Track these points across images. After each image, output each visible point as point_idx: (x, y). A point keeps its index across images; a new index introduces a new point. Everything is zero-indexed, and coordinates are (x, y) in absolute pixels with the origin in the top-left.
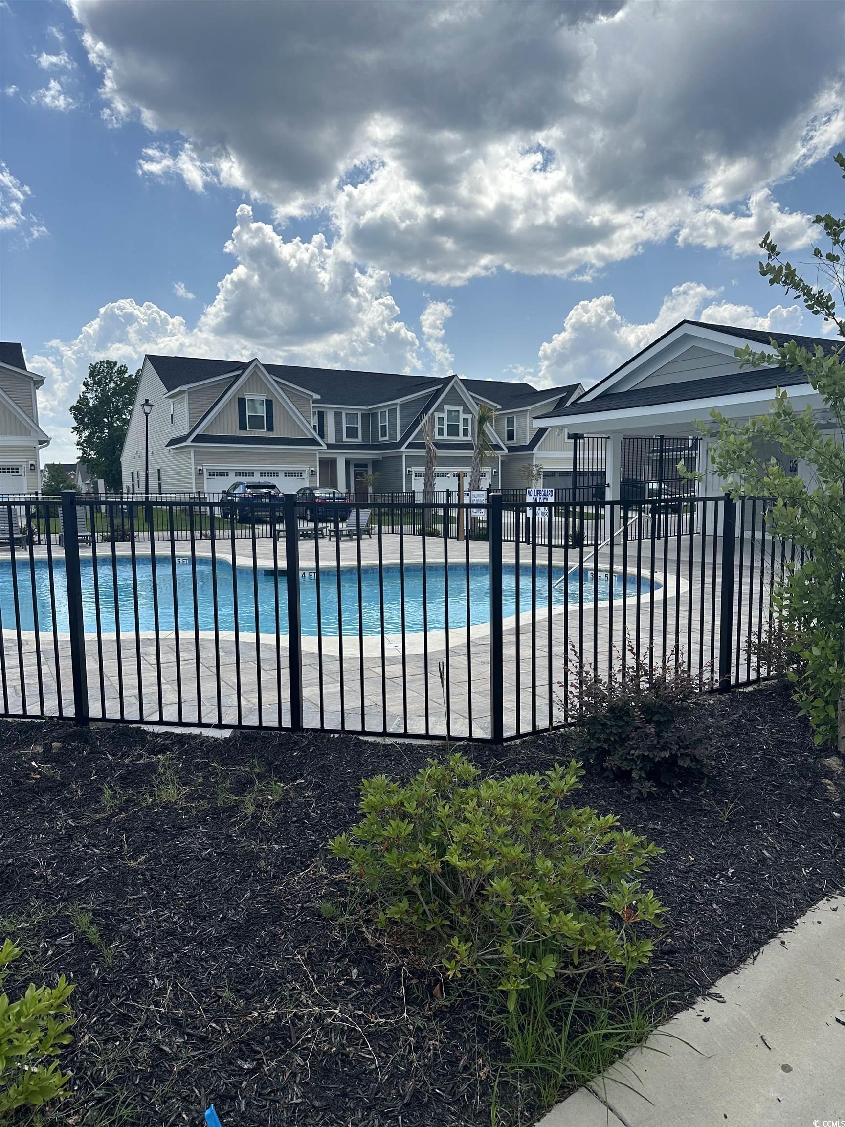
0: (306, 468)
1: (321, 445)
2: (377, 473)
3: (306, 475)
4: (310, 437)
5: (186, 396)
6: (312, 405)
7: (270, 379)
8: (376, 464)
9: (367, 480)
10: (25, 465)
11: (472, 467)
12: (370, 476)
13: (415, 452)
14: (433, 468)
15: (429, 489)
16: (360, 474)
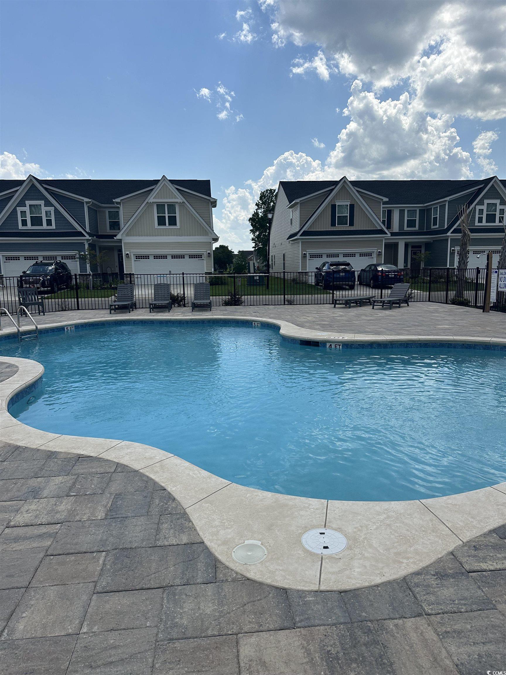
0: (375, 250)
1: (386, 234)
2: (427, 252)
3: (374, 255)
4: (379, 228)
5: (299, 205)
6: (382, 206)
7: (353, 190)
8: (428, 246)
9: (420, 257)
10: (205, 253)
11: (502, 248)
12: (422, 254)
13: (459, 236)
14: (467, 249)
15: (463, 267)
16: (415, 253)
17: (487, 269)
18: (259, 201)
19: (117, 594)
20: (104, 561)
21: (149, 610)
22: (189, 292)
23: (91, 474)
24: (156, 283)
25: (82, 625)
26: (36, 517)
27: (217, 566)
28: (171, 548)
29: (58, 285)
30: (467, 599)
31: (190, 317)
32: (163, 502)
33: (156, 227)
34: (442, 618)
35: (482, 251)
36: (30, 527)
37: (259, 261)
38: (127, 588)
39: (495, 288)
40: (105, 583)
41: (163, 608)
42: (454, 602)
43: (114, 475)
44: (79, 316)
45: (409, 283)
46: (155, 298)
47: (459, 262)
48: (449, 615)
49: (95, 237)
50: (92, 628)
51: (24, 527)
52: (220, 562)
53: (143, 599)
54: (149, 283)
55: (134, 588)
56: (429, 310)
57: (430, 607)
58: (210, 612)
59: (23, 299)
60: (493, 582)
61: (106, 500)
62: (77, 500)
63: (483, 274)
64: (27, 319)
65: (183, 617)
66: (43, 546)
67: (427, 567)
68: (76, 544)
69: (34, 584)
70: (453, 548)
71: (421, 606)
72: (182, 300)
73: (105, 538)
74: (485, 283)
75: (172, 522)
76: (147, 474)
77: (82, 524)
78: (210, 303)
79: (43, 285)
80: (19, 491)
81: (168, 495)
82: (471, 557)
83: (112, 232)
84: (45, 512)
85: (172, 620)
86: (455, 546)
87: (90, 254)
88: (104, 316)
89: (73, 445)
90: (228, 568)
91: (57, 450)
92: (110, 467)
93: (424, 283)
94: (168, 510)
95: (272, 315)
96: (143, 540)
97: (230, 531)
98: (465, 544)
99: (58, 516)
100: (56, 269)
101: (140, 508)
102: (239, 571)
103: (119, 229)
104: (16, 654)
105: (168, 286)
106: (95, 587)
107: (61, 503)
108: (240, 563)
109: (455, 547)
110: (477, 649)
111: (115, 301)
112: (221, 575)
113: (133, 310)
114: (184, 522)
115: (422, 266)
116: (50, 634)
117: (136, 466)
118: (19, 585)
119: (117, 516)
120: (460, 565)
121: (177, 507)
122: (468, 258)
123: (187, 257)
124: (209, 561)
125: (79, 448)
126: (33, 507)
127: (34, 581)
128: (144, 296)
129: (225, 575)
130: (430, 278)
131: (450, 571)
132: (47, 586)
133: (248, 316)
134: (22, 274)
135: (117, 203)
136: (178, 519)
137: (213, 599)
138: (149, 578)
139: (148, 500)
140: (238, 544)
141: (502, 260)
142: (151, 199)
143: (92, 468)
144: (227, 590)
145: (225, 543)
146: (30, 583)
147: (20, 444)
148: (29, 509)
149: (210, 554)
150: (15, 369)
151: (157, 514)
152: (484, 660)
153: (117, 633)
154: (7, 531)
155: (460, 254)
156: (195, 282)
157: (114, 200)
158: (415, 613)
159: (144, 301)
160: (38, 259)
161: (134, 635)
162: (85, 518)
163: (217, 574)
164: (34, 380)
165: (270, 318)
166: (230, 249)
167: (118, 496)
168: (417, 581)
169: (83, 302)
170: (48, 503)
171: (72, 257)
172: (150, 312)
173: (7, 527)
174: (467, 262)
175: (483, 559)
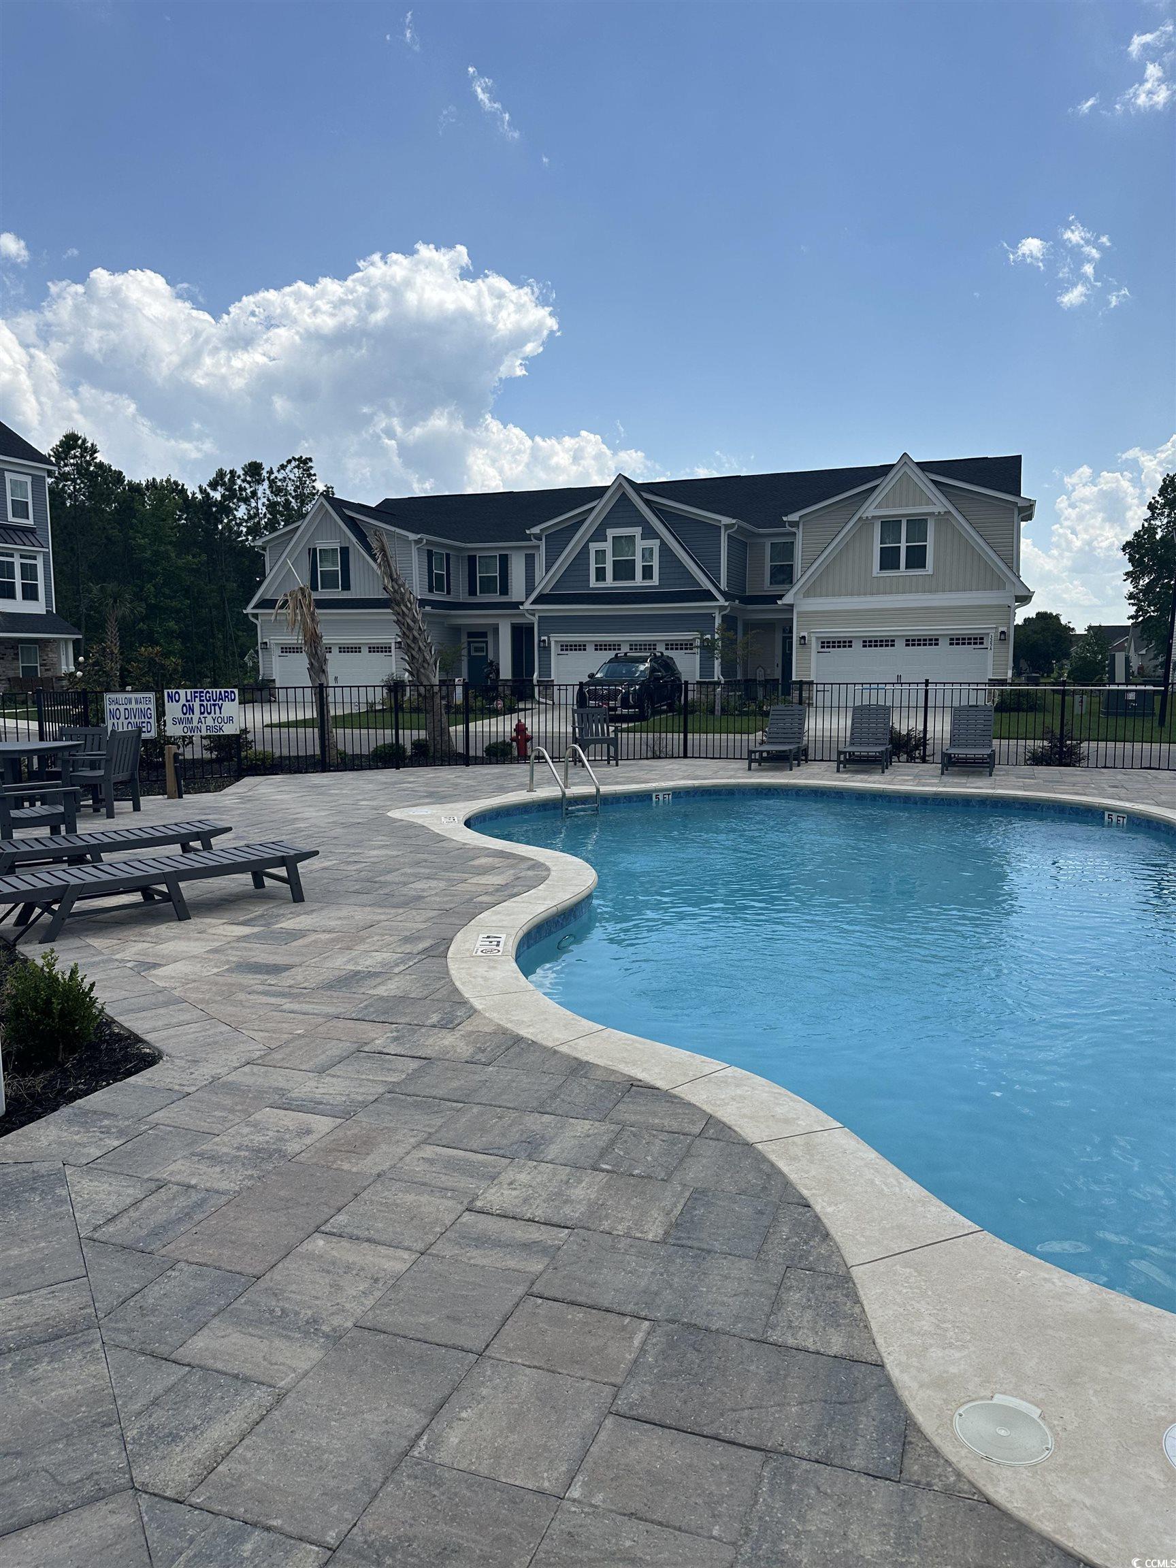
10: (992, 634)
18: (1158, 498)
19: (659, 1430)
20: (644, 1343)
21: (723, 1496)
22: (939, 728)
23: (650, 1128)
24: (858, 703)
25: (573, 1479)
26: (525, 1201)
27: (909, 1439)
28: (801, 1356)
29: (653, 704)
31: (935, 789)
32: (798, 1234)
33: (875, 574)
36: (510, 1221)
37: (1144, 652)
38: (683, 1424)
40: (637, 1397)
41: (756, 1502)
43: (697, 1142)
44: (685, 771)
46: (852, 739)
49: (737, 601)
50: (591, 1494)
51: (498, 1218)
52: (919, 1431)
53: (713, 1464)
54: (843, 704)
55: (697, 1430)
58: (872, 1556)
59: (581, 730)
61: (672, 1199)
62: (612, 1182)
64: (584, 773)
65: (802, 1543)
66: (527, 1270)
68: (593, 1285)
69: (494, 1351)
72: (920, 745)
73: (654, 1288)
75: (812, 1290)
76: (773, 1158)
77: (613, 1241)
78: (992, 756)
79: (625, 704)
80: (503, 1135)
81: (813, 1222)
83: (776, 589)
84: (544, 1196)
85: (774, 1543)
87: (722, 639)
88: (734, 774)
89: (625, 1055)
90: (936, 1452)
91: (591, 1058)
92: (693, 1122)
94: (807, 1259)
95: (1163, 797)
96: (737, 1318)
97: (958, 1355)
99: (567, 1209)
100: (653, 670)
101: (744, 1237)
102: (966, 1472)
103: (791, 582)
104: (435, 1496)
105: (886, 711)
106: (615, 1397)
107: (580, 1181)
108: (971, 1452)
111: (762, 743)
112: (916, 1467)
113: (799, 765)
114: (841, 1299)
116: (505, 1477)
117: (751, 1132)
118: (468, 1345)
119: (690, 1243)
121: (830, 1256)
123: (944, 643)
124: (890, 1419)
125: (634, 1063)
126: (523, 1177)
127: (495, 1345)
128: (827, 734)
129: (926, 1469)
132: (518, 1364)
133: (1093, 795)
134: (586, 679)
135: (795, 524)
136: (829, 1288)
137: (885, 1525)
138: (736, 1416)
139: (765, 1221)
140: (974, 1396)
142: (869, 510)
143: (655, 1114)
144: (925, 1512)
145: (940, 1383)
146: (487, 1346)
147: (524, 1032)
148: (515, 1180)
149: (893, 1401)
150: (545, 873)
151: (781, 1260)
153: (642, 1526)
154: (467, 1217)
156: (956, 704)
157: (785, 519)
159: (827, 745)
160: (619, 649)
161: (679, 1547)
162: (621, 1229)
163: (906, 1461)
164: (574, 900)
165: (1158, 805)
166: (1063, 621)
167: (699, 1195)
169: (696, 742)
170: (554, 1175)
171: (686, 646)
172: (838, 771)
173: (467, 1209)
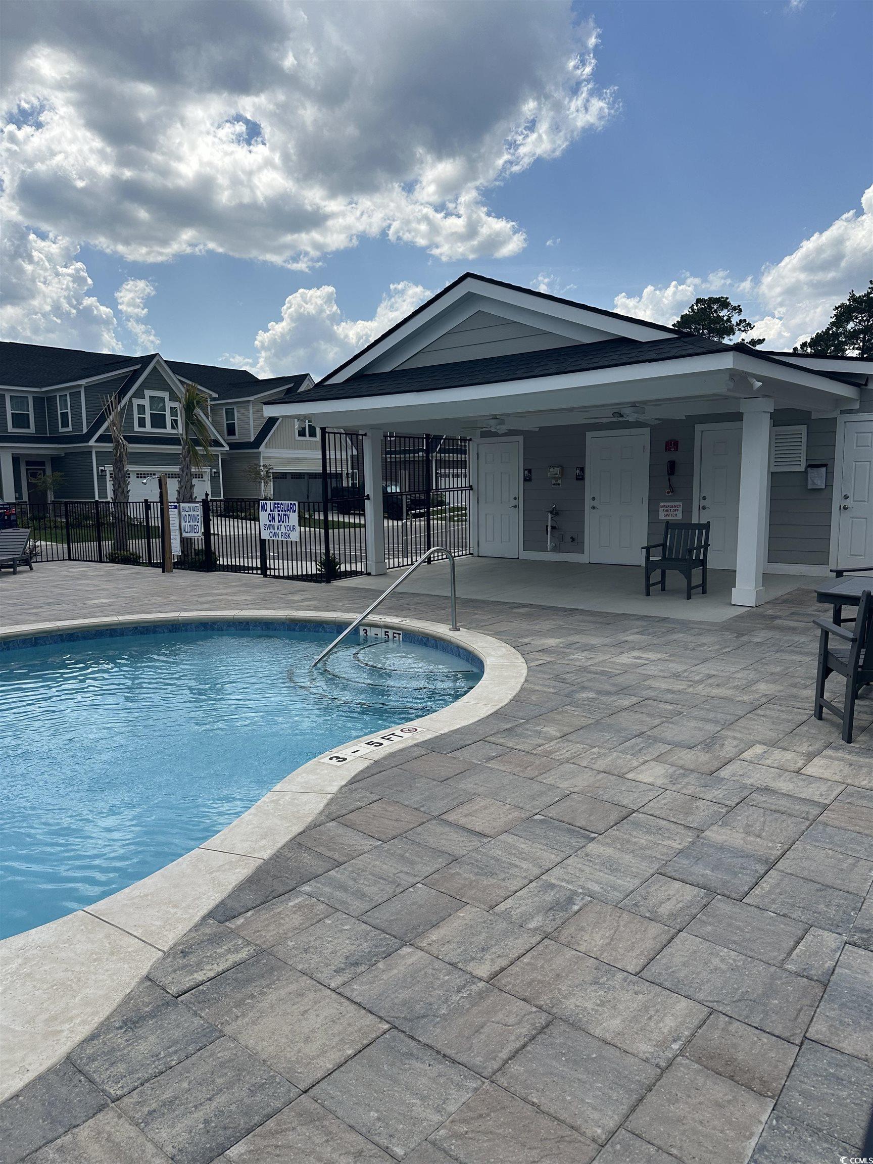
9: (44, 482)
11: (180, 469)
12: (48, 477)
13: (108, 447)
14: (126, 469)
15: (121, 498)
16: (34, 475)
17: (161, 501)
30: (178, 1042)
34: (141, 1094)
35: (151, 474)
39: (178, 533)
42: (159, 1057)
45: (28, 528)
47: (114, 491)
48: (152, 1081)
56: (71, 574)
57: (119, 1085)
60: (215, 996)
63: (155, 511)
67: (108, 1018)
70: (149, 967)
71: (103, 1091)
74: (160, 525)
82: (178, 972)
86: (150, 964)
93: (56, 527)
98: (166, 955)
109: (151, 966)
110: (201, 1113)
115: (50, 497)
120: (162, 991)
122: (129, 483)
130: (67, 520)
131: (147, 1009)
141: (183, 488)
152: (213, 1124)
155: (114, 478)
158: (93, 1108)
168: (92, 1051)
174: (128, 492)
175: (197, 965)
